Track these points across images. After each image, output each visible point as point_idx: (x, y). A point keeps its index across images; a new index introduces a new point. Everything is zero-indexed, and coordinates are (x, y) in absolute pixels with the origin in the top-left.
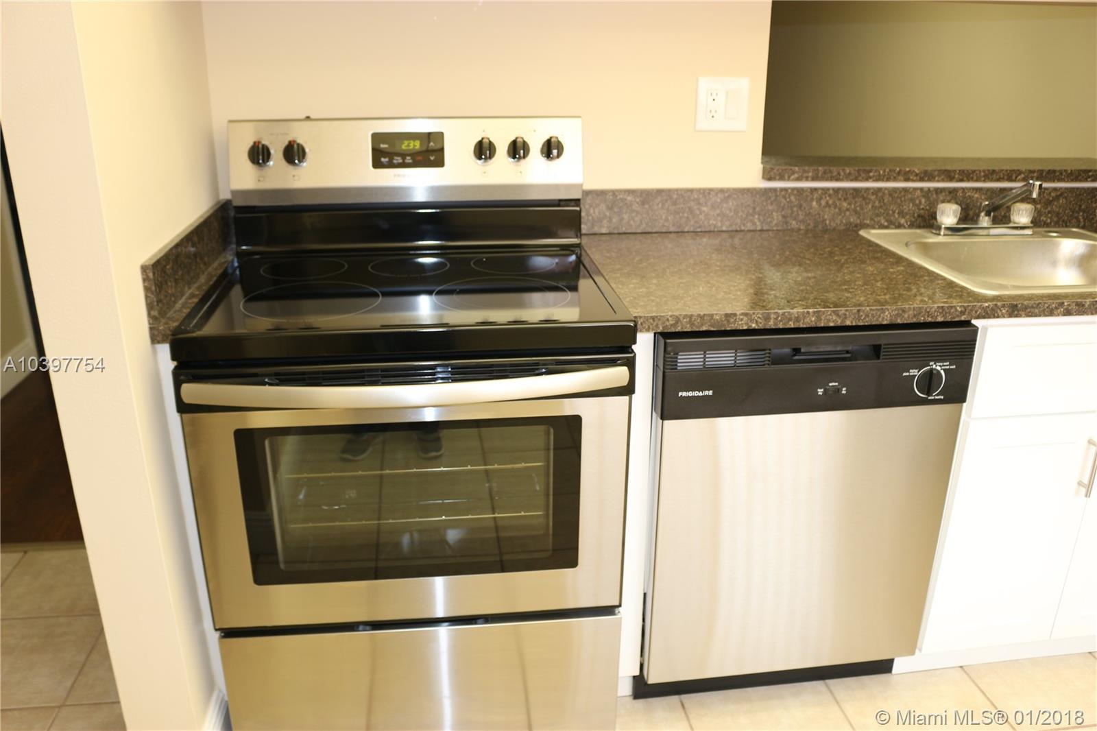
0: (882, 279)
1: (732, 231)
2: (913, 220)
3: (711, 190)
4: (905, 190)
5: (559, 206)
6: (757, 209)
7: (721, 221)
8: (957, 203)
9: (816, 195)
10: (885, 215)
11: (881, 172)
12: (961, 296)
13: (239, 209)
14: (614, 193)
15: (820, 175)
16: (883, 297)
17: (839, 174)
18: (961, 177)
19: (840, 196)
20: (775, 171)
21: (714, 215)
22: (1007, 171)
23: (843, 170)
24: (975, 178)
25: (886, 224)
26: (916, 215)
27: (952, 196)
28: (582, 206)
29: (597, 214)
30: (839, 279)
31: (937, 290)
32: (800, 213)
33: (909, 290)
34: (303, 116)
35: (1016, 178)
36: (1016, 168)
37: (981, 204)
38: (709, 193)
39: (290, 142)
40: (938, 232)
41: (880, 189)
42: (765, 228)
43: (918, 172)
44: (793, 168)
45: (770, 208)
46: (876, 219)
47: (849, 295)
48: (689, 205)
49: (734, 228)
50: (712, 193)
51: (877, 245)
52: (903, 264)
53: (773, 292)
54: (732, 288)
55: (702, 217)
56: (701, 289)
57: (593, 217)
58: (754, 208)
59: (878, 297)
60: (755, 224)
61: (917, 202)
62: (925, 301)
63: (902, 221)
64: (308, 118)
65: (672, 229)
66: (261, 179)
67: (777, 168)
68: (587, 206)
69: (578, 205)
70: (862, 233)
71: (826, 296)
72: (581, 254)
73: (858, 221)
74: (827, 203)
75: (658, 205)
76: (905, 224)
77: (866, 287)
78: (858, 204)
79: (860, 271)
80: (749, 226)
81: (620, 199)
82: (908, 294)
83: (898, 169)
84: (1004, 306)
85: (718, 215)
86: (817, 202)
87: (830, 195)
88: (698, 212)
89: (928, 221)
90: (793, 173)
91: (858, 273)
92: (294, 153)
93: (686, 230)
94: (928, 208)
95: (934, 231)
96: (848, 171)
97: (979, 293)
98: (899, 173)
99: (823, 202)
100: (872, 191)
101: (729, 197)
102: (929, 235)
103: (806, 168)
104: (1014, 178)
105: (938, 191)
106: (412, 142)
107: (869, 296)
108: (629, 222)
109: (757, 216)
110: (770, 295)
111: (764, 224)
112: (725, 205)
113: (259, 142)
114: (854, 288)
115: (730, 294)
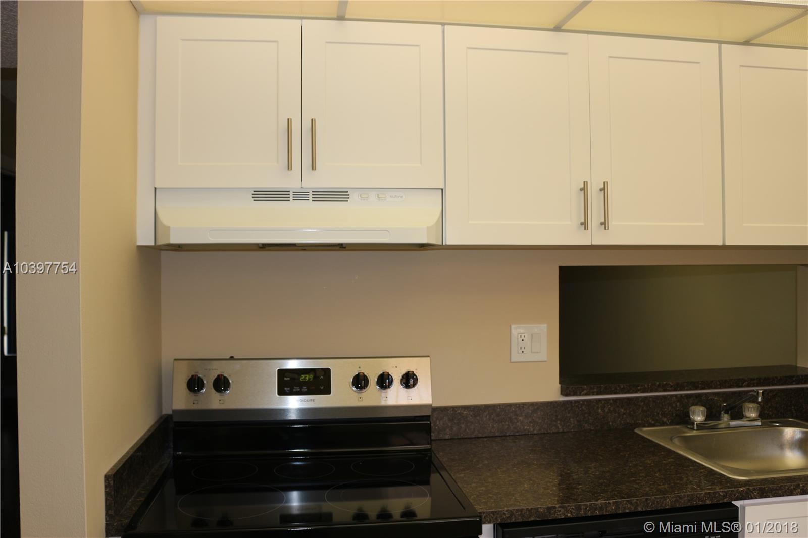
0: (659, 471)
1: (541, 434)
2: (673, 418)
3: (524, 404)
4: (664, 397)
5: (414, 421)
6: (559, 417)
7: (533, 427)
8: (703, 405)
9: (600, 405)
10: (652, 416)
11: (646, 386)
12: (721, 483)
13: (177, 424)
14: (454, 408)
15: (602, 390)
16: (663, 486)
17: (616, 389)
18: (703, 386)
19: (618, 404)
20: (570, 389)
21: (527, 423)
22: (735, 380)
23: (618, 386)
24: (713, 386)
25: (653, 422)
26: (674, 415)
27: (699, 400)
28: (431, 420)
29: (442, 425)
30: (627, 472)
31: (702, 478)
32: (590, 418)
33: (681, 479)
34: (228, 358)
35: (743, 384)
36: (741, 377)
37: (720, 405)
38: (523, 407)
39: (219, 376)
40: (692, 427)
41: (646, 397)
42: (565, 430)
43: (672, 384)
44: (582, 386)
45: (568, 415)
46: (645, 420)
47: (636, 486)
48: (509, 416)
49: (543, 431)
50: (525, 406)
51: (650, 441)
52: (673, 456)
53: (580, 486)
54: (549, 484)
55: (519, 424)
56: (526, 486)
57: (438, 427)
58: (557, 416)
59: (659, 487)
60: (558, 428)
61: (674, 405)
62: (695, 489)
63: (665, 420)
64: (232, 358)
65: (497, 434)
66: (196, 402)
67: (571, 387)
68: (434, 419)
69: (428, 420)
70: (637, 431)
71: (620, 488)
72: (431, 456)
73: (633, 422)
74: (609, 409)
75: (486, 417)
76: (667, 422)
77: (648, 478)
78: (631, 409)
79: (641, 464)
80: (554, 430)
81: (459, 413)
82: (681, 482)
83: (658, 383)
84: (755, 489)
85: (530, 422)
86: (602, 410)
87: (610, 404)
88: (516, 421)
89: (685, 420)
90: (583, 390)
91: (641, 466)
92: (221, 384)
93: (507, 434)
94: (682, 409)
95: (689, 427)
96: (622, 387)
97: (734, 479)
98: (659, 385)
99: (606, 410)
100: (640, 399)
101: (538, 409)
102: (686, 430)
103: (592, 386)
104: (741, 384)
105: (688, 396)
106: (307, 376)
107: (652, 486)
108: (465, 430)
109: (559, 422)
110: (578, 489)
111: (564, 428)
112: (535, 415)
113: (196, 375)
114: (639, 480)
115: (548, 489)
